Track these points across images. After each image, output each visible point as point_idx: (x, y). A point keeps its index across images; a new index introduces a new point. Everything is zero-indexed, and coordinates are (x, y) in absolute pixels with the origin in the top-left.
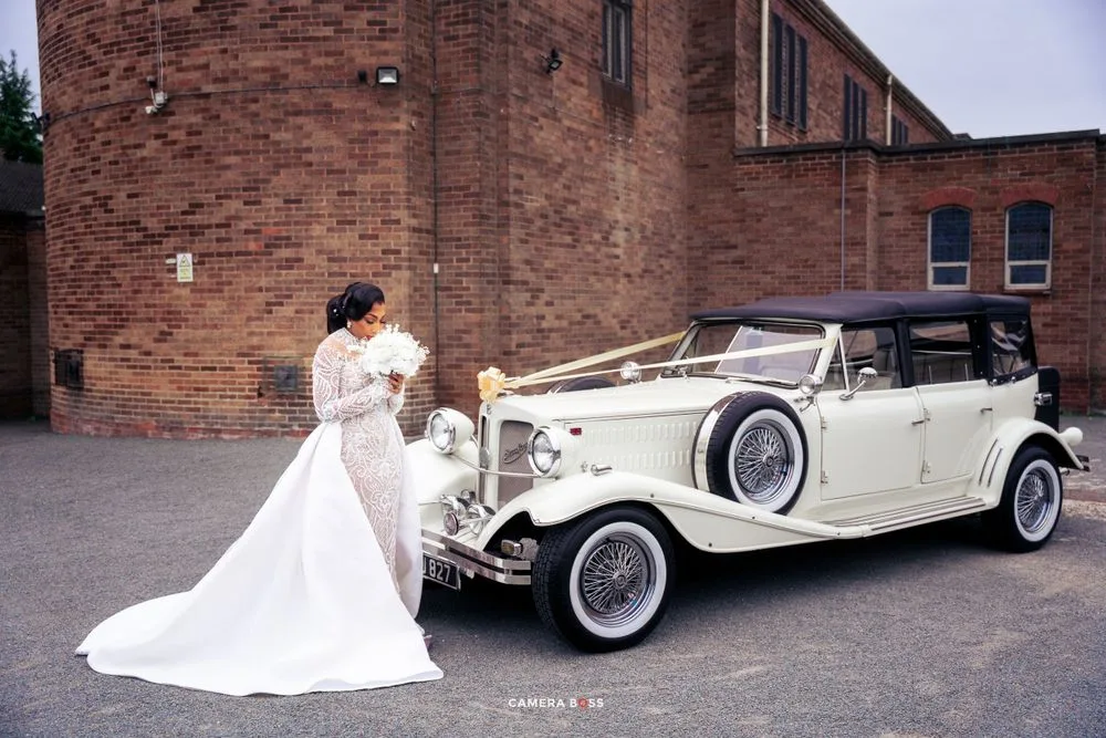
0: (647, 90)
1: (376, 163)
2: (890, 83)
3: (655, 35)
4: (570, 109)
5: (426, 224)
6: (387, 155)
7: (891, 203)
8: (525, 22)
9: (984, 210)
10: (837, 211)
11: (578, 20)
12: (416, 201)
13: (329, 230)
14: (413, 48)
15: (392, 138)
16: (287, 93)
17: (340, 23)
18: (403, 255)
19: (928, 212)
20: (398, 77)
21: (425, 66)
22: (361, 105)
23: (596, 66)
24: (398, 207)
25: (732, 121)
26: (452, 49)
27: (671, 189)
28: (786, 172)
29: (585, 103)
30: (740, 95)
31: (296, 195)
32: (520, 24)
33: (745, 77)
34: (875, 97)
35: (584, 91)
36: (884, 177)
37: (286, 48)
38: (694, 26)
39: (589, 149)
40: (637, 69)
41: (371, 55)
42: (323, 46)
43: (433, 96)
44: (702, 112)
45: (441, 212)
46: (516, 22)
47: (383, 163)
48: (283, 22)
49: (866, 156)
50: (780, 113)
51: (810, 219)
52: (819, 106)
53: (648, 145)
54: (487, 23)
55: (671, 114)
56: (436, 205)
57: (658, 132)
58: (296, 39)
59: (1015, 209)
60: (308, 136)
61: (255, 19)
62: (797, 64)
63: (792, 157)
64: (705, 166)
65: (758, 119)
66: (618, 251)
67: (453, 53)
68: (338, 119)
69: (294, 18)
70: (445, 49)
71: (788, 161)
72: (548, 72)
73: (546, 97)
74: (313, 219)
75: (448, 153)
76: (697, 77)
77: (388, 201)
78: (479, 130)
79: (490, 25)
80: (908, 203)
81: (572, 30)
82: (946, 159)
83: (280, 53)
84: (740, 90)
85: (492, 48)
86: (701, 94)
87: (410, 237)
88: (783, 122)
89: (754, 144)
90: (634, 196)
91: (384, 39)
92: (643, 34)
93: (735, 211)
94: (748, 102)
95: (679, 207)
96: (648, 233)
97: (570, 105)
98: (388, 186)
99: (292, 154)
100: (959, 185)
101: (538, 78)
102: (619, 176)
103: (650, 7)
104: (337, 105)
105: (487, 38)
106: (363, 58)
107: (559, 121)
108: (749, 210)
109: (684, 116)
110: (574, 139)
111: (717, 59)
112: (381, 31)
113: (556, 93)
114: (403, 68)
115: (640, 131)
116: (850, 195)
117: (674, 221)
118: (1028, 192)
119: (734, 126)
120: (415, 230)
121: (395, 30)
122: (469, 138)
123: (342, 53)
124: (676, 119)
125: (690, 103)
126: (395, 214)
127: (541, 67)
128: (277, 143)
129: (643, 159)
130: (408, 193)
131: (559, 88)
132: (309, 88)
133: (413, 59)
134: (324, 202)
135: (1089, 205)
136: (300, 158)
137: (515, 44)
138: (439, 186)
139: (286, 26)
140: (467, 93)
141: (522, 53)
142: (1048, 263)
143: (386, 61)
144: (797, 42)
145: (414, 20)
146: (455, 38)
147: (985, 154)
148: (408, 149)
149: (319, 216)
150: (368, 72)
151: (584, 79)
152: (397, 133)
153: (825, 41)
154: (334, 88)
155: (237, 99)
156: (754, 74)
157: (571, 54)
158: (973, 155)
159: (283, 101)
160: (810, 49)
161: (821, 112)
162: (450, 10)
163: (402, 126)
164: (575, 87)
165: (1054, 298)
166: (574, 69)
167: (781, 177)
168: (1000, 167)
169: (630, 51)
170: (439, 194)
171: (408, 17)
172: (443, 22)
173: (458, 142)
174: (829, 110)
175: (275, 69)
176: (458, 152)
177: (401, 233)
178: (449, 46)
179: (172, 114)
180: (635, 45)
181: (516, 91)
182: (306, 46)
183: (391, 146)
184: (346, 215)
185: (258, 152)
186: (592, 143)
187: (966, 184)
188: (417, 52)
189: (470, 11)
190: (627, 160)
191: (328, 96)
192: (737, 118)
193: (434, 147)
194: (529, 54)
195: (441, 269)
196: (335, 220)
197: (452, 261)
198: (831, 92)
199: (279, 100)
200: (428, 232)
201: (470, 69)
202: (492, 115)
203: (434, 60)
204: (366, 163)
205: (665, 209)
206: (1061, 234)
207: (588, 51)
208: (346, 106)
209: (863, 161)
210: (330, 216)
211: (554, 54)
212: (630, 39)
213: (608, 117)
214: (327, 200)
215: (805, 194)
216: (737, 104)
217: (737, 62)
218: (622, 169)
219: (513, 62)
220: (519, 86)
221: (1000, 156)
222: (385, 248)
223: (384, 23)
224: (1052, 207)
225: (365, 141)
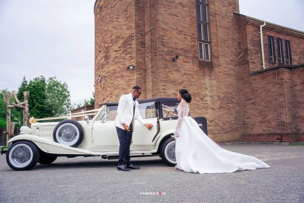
6: (133, 84)
10: (276, 86)
11: (187, 48)
14: (138, 60)
15: (134, 80)
16: (116, 74)
17: (124, 58)
21: (142, 64)
22: (128, 74)
23: (196, 58)
27: (232, 85)
28: (262, 77)
29: (191, 67)
31: (117, 94)
35: (191, 64)
37: (116, 65)
41: (129, 63)
42: (122, 63)
43: (144, 70)
44: (242, 65)
49: (282, 69)
51: (269, 89)
53: (220, 75)
54: (154, 52)
58: (117, 63)
60: (119, 82)
61: (112, 60)
64: (243, 79)
66: (208, 102)
68: (124, 78)
69: (117, 58)
73: (174, 66)
78: (152, 76)
80: (301, 81)
81: (185, 50)
85: (156, 58)
90: (215, 88)
91: (132, 60)
93: (251, 90)
95: (236, 90)
96: (222, 97)
99: (117, 86)
101: (171, 62)
102: (207, 83)
104: (124, 75)
105: (154, 55)
107: (181, 72)
108: (254, 89)
112: (131, 58)
113: (179, 65)
114: (135, 65)
115: (216, 72)
116: (279, 81)
117: (234, 94)
121: (134, 57)
123: (125, 64)
124: (233, 68)
127: (172, 60)
128: (115, 84)
129: (218, 79)
132: (120, 72)
133: (137, 62)
139: (116, 60)
140: (150, 68)
141: (165, 57)
143: (132, 64)
145: (138, 54)
146: (148, 57)
148: (137, 82)
152: (134, 79)
154: (124, 71)
155: (109, 76)
159: (116, 76)
162: (147, 51)
163: (135, 77)
164: (187, 63)
166: (186, 59)
167: (261, 79)
171: (136, 54)
173: (149, 79)
175: (114, 69)
176: (149, 82)
178: (147, 59)
179: (102, 81)
181: (162, 66)
182: (119, 64)
183: (133, 82)
185: (112, 87)
186: (194, 76)
188: (140, 61)
189: (150, 50)
190: (211, 79)
191: (123, 73)
201: (150, 63)
203: (145, 62)
205: (230, 91)
207: (192, 54)
211: (177, 56)
213: (201, 69)
215: (267, 82)
220: (164, 65)
223: (132, 56)
225: (129, 82)
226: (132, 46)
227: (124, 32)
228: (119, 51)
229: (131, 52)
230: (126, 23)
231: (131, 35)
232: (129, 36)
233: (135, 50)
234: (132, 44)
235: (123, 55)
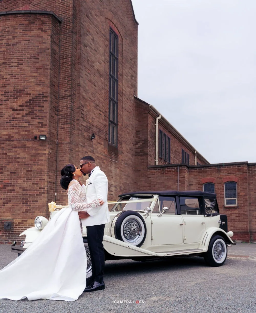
0: (122, 148)
1: (39, 162)
2: (196, 153)
3: (125, 133)
4: (98, 151)
5: (53, 181)
6: (42, 160)
7: (192, 182)
8: (84, 125)
9: (218, 183)
10: (177, 183)
11: (101, 126)
12: (50, 174)
13: (23, 181)
14: (51, 130)
15: (44, 155)
16: (13, 142)
17: (30, 122)
18: (46, 189)
19: (203, 184)
20: (46, 138)
21: (54, 136)
22: (35, 145)
23: (107, 140)
24: (44, 175)
25: (147, 158)
26: (63, 131)
27: (129, 177)
28: (162, 172)
29: (102, 150)
30: (149, 151)
31: (14, 171)
32: (83, 126)
33: (151, 146)
34: (191, 156)
35: (103, 146)
36: (190, 174)
37: (13, 129)
38: (136, 132)
39: (104, 163)
40: (119, 142)
41: (38, 132)
42: (24, 129)
43: (57, 144)
44: (139, 155)
45: (58, 178)
46: (82, 125)
47: (41, 162)
48: (13, 122)
49: (185, 168)
50: (162, 157)
51: (169, 186)
52: (174, 157)
53: (122, 163)
54: (73, 124)
55: (130, 155)
56: (56, 176)
57: (125, 160)
58: (16, 127)
59: (226, 183)
60: (19, 154)
61: (5, 120)
62: (167, 144)
63: (164, 168)
64: (140, 171)
65: (155, 158)
66: (113, 193)
67: (63, 132)
68: (28, 149)
69: (16, 120)
70: (61, 131)
71: (163, 169)
72: (91, 140)
73: (90, 146)
74: (19, 178)
75: (60, 161)
76: (137, 146)
77: (42, 173)
78: (70, 154)
79: (74, 125)
80: (197, 182)
81: (99, 129)
82: (207, 169)
83: (12, 130)
84: (149, 150)
85: (74, 132)
86: (138, 150)
87: (48, 184)
88: (163, 160)
89: (154, 165)
90: (118, 178)
91: (42, 127)
92: (121, 133)
93: (148, 184)
94: (152, 153)
95: (132, 182)
96: (122, 189)
97: (98, 149)
98: (42, 169)
99: (14, 159)
100: (211, 176)
101: (88, 141)
102: (113, 171)
103: (123, 125)
104: (27, 145)
105: (73, 128)
106: (36, 132)
107: (95, 154)
108: (152, 183)
109: (134, 157)
110: (99, 159)
111: (143, 141)
112: (42, 125)
113: (94, 146)
114: (47, 136)
115: (120, 159)
116: (180, 179)
117: (130, 186)
118: (230, 178)
119: (148, 159)
120: (49, 182)
121: (46, 125)
122: (67, 156)
123: (30, 131)
124: (131, 157)
125: (135, 153)
126: (44, 177)
127: (90, 138)
128: (9, 156)
129: (121, 168)
130: (48, 171)
131: (95, 144)
132: (20, 140)
133: (51, 133)
134: (22, 173)
135: (246, 182)
136: (16, 160)
137: (81, 131)
138: (57, 170)
139: (14, 123)
140: (67, 144)
141: (83, 134)
142: (236, 199)
143: (43, 133)
144: (167, 138)
145: (52, 122)
146: (64, 128)
147: (218, 168)
148: (48, 159)
149: (20, 177)
150: (37, 136)
151: (102, 143)
152: (45, 154)
153: (176, 139)
154: (27, 140)
156: (154, 146)
157: (98, 135)
158: (215, 168)
159: (12, 144)
160: (171, 141)
161: (175, 159)
162: (62, 121)
163: (47, 152)
164: (100, 145)
165: (238, 209)
166: (99, 140)
167: (161, 174)
168: (222, 172)
169: (117, 137)
170: (57, 172)
171: (50, 121)
172: (60, 124)
173: (63, 158)
174: (177, 158)
175: (10, 135)
176: (64, 160)
177: (45, 183)
178: (62, 130)
180: (118, 135)
181: (81, 144)
182: (19, 129)
183: (43, 158)
184: (29, 177)
185: (3, 158)
186: (105, 161)
187: (213, 176)
188: (52, 132)
189: (68, 121)
190: (116, 167)
191: (25, 143)
192: (149, 157)
193: (57, 159)
194: (85, 134)
195: (57, 194)
196: (25, 179)
197: (60, 192)
198: (178, 153)
199: (10, 143)
200: (54, 183)
201: (68, 137)
202: (74, 150)
203: (58, 134)
204: (36, 162)
205: (128, 182)
206: (239, 191)
207: (104, 135)
208: (30, 146)
209: (184, 169)
210: (24, 177)
211: (93, 135)
212: (117, 133)
213: (110, 154)
214: (23, 173)
215: (167, 178)
216: (149, 153)
217: (148, 142)
218: (114, 169)
219: (81, 136)
220: (82, 143)
221: (222, 168)
222: (40, 187)
223: (43, 123)
224: (237, 183)
225: (36, 156)
226: (43, 109)
227: (31, 86)
228: (20, 110)
229: (42, 116)
230: (34, 74)
231: (44, 95)
232: (39, 94)
233: (48, 115)
234: (43, 107)
235: (28, 118)
